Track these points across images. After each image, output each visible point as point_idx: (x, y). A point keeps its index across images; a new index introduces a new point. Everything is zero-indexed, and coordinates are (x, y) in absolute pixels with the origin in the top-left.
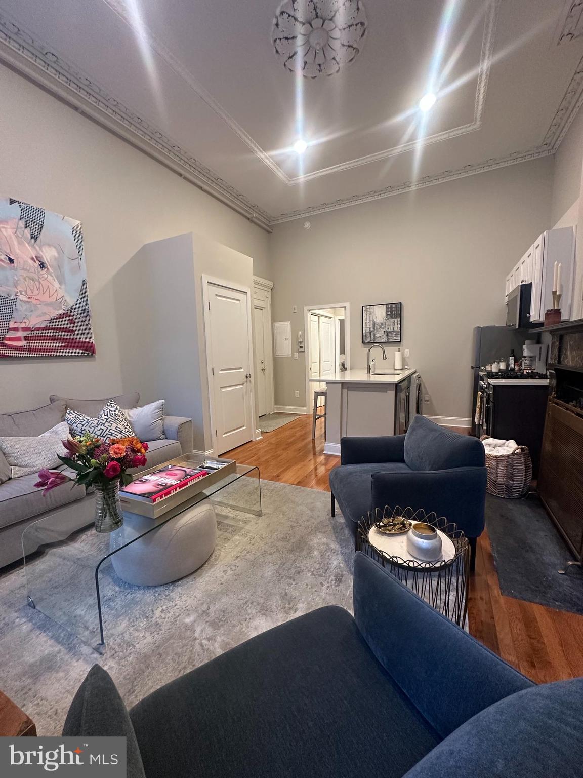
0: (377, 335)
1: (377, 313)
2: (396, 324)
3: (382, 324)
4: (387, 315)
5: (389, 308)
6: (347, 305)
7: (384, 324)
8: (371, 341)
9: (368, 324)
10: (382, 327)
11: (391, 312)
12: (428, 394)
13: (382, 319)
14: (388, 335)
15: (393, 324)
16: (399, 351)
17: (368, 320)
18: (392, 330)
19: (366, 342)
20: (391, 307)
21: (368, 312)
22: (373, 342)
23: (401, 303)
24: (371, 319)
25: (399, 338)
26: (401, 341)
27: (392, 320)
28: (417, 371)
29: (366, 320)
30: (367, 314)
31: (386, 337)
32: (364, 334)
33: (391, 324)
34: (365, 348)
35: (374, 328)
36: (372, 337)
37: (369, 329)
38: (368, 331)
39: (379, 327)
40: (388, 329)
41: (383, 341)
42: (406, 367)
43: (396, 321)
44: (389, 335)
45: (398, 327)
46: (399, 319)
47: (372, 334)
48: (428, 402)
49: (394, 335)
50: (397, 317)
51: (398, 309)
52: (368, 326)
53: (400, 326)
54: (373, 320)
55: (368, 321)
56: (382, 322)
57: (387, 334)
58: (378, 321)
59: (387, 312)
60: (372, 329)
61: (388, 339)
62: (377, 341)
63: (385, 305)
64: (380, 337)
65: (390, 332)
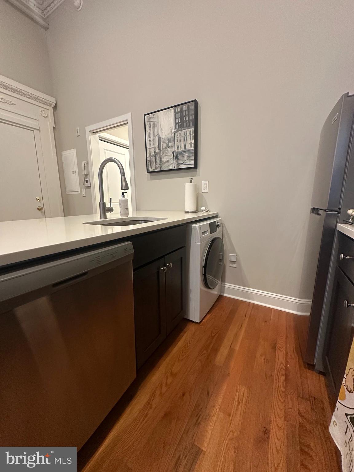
0: (164, 159)
1: (162, 123)
2: (189, 138)
3: (169, 140)
4: (176, 124)
5: (178, 113)
6: (128, 117)
7: (172, 139)
8: (156, 168)
9: (152, 143)
10: (170, 144)
11: (182, 118)
12: (234, 252)
13: (169, 132)
14: (177, 158)
15: (185, 139)
16: (191, 182)
17: (152, 136)
18: (183, 149)
19: (151, 170)
20: (182, 110)
21: (152, 123)
22: (158, 169)
23: (195, 101)
24: (156, 134)
25: (193, 162)
26: (196, 167)
27: (182, 133)
28: (220, 215)
29: (150, 137)
30: (150, 128)
31: (176, 162)
32: (148, 159)
33: (182, 140)
34: (151, 180)
35: (159, 149)
36: (158, 161)
37: (153, 149)
38: (153, 153)
39: (165, 146)
40: (178, 147)
41: (171, 167)
42: (203, 208)
43: (188, 134)
44: (180, 157)
45: (191, 143)
46: (192, 129)
47: (157, 157)
48: (234, 265)
49: (186, 158)
50: (189, 127)
51: (191, 113)
52: (152, 146)
53: (193, 141)
54: (158, 135)
55: (152, 138)
56: (169, 136)
57: (177, 156)
58: (164, 137)
59: (175, 119)
60: (157, 151)
61: (178, 164)
62: (165, 167)
63: (173, 109)
64: (168, 161)
65: (181, 153)
